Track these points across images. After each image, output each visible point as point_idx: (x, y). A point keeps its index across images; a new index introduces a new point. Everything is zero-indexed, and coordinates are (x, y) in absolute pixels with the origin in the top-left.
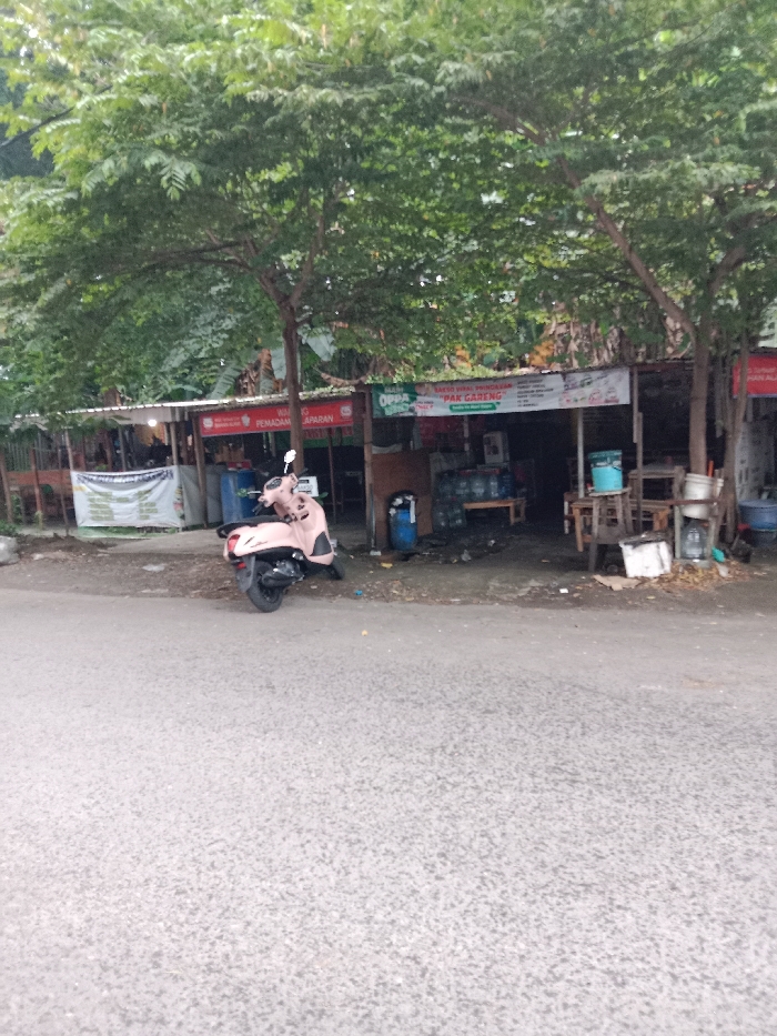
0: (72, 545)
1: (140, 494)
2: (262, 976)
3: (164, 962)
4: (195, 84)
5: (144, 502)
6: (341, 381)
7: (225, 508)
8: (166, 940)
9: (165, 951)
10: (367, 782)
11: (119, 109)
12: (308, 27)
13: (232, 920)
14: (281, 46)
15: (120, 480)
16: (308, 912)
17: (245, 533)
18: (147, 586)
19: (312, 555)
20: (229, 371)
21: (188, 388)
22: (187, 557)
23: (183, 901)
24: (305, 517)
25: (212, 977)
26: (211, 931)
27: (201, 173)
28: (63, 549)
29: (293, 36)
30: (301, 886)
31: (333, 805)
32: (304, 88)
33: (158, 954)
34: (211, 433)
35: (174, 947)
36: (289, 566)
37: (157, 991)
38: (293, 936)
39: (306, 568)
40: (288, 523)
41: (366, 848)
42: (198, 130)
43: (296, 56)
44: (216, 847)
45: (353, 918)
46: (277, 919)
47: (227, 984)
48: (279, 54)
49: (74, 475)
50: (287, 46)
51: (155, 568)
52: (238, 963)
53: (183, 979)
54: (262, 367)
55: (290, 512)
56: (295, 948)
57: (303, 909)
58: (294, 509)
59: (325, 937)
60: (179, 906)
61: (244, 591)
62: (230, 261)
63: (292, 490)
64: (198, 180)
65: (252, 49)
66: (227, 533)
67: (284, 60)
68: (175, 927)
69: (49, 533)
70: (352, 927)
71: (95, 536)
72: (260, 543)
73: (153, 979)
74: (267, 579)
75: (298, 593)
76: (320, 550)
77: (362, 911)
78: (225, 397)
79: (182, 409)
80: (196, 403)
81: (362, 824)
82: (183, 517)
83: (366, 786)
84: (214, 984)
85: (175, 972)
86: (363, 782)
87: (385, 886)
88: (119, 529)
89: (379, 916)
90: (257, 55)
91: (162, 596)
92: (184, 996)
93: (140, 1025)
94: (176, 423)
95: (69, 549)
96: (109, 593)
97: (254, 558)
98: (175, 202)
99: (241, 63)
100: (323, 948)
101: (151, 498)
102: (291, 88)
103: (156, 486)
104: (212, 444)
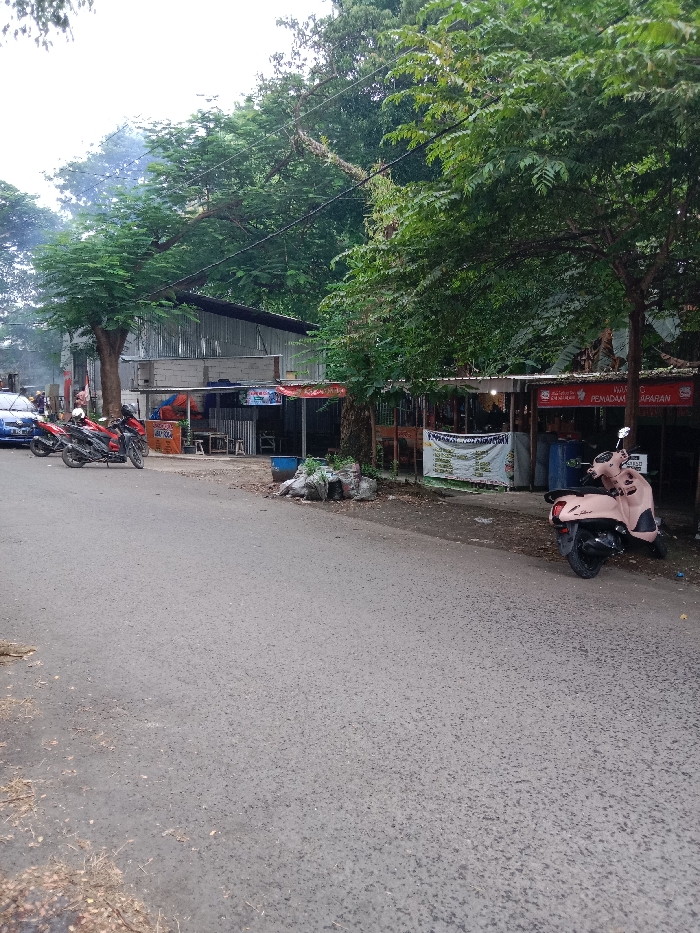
0: (419, 492)
1: (477, 455)
2: (556, 920)
3: (469, 877)
4: (572, 90)
5: (480, 461)
6: (681, 361)
7: (551, 475)
8: (472, 857)
9: (470, 867)
10: (675, 764)
11: (503, 119)
12: (693, 24)
13: (532, 858)
14: (662, 46)
15: (462, 440)
16: (605, 874)
17: (571, 501)
18: (476, 536)
19: (636, 530)
20: (570, 348)
21: (529, 362)
22: (512, 514)
23: (490, 827)
24: (630, 493)
25: (509, 904)
26: (512, 861)
27: (570, 170)
28: (412, 494)
29: (677, 33)
30: (600, 847)
31: (638, 779)
32: (683, 83)
33: (464, 867)
34: (548, 405)
35: (479, 866)
36: (610, 538)
37: (461, 900)
38: (588, 892)
39: (627, 542)
40: (614, 497)
41: (669, 831)
42: (572, 131)
43: (679, 53)
44: (521, 786)
45: (650, 895)
46: (575, 871)
47: (523, 916)
48: (660, 54)
49: (426, 432)
50: (668, 45)
51: (485, 521)
52: (535, 901)
53: (484, 898)
54: (603, 346)
55: (617, 486)
56: (590, 904)
57: (600, 870)
58: (622, 484)
59: (621, 905)
60: (486, 830)
61: (564, 555)
62: (585, 248)
63: (621, 465)
64: (565, 177)
65: (634, 53)
66: (555, 498)
67: (666, 58)
68: (480, 848)
69: (402, 479)
70: (650, 903)
71: (437, 485)
72: (585, 512)
73: (458, 887)
74: (588, 546)
75: (615, 564)
76: (644, 525)
77: (661, 892)
78: (564, 372)
79: (523, 382)
80: (537, 376)
81: (668, 805)
82: (512, 478)
83: (674, 768)
84: (511, 912)
85: (478, 889)
86: (671, 764)
87: (688, 874)
88: (456, 483)
89: (680, 903)
90: (638, 58)
91: (489, 546)
92: (484, 912)
93: (445, 924)
94: (515, 394)
95: (416, 494)
96: (444, 537)
97: (576, 526)
98: (542, 197)
99: (621, 67)
100: (618, 914)
101: (486, 459)
102: (669, 85)
103: (493, 447)
104: (546, 415)
